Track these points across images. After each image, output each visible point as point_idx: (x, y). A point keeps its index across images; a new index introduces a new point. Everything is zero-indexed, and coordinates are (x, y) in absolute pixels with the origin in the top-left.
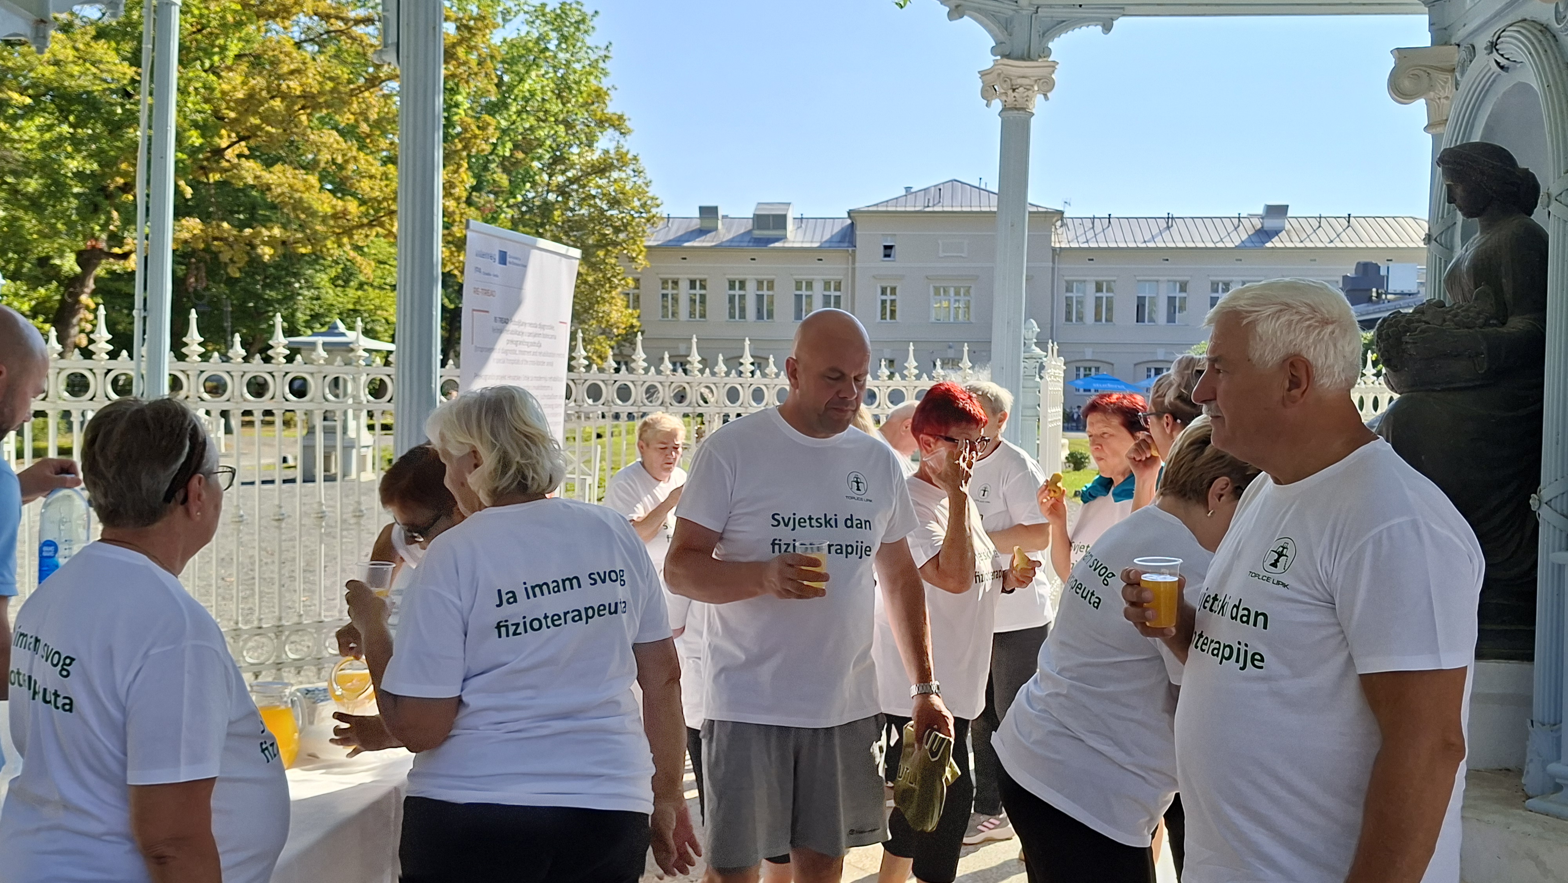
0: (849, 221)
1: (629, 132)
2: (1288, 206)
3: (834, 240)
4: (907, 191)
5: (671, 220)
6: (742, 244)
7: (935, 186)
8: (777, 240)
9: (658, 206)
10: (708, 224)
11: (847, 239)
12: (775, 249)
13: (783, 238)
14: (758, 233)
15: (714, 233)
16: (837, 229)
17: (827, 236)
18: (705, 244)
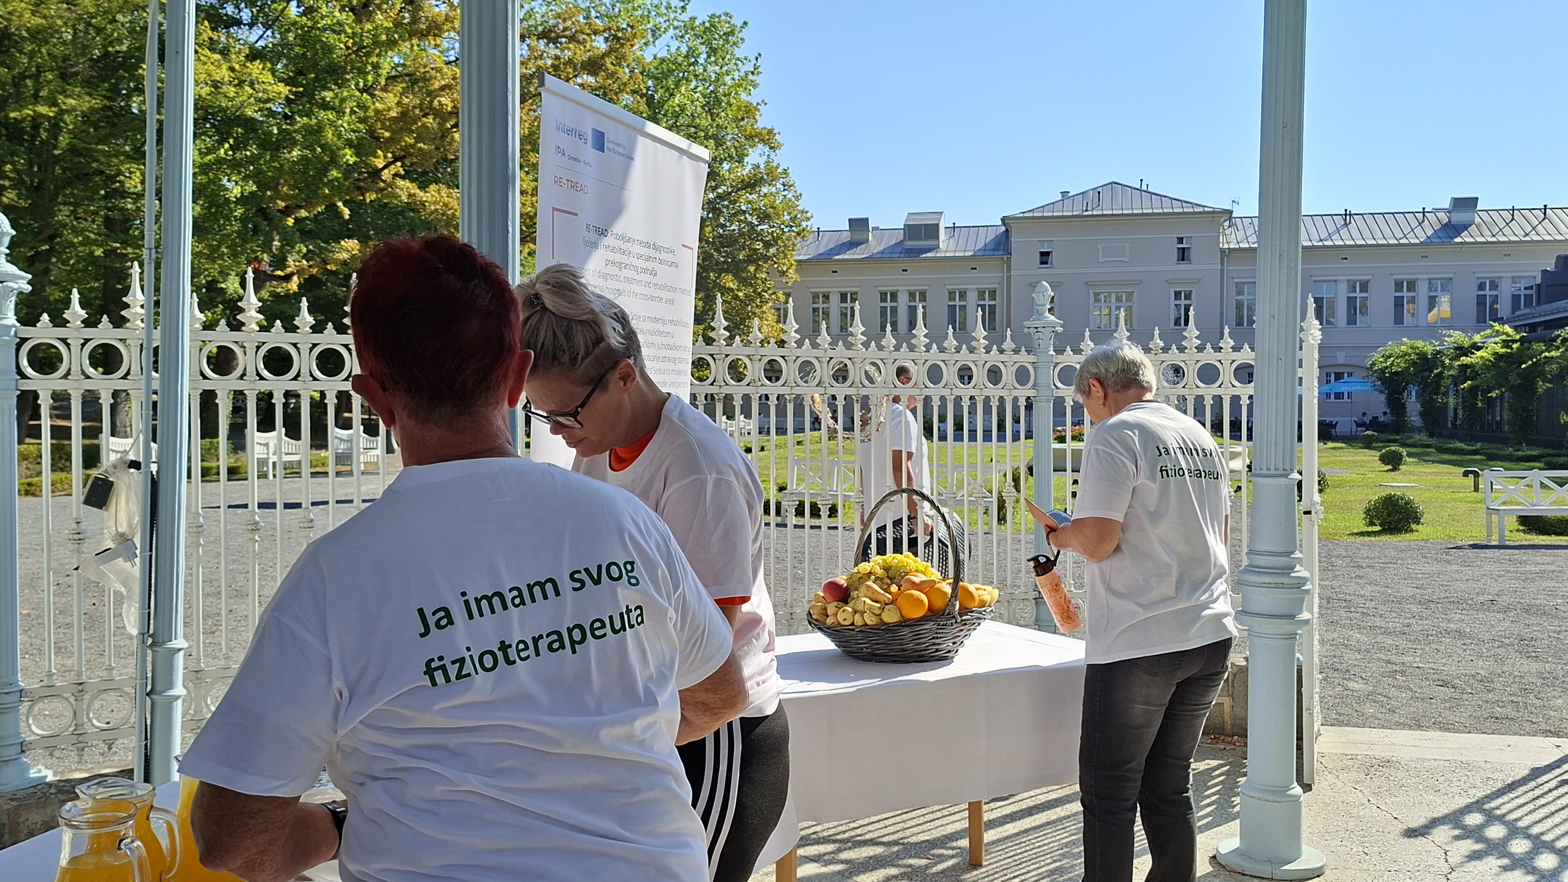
0: (1003, 229)
1: (780, 145)
2: (1477, 198)
3: (989, 248)
4: (1063, 196)
5: (821, 234)
6: (893, 256)
7: (1093, 189)
8: (929, 250)
9: (808, 219)
10: (859, 236)
11: (1002, 247)
12: (926, 259)
13: (937, 247)
14: (909, 244)
15: (865, 245)
16: (991, 236)
17: (980, 245)
18: (855, 257)
